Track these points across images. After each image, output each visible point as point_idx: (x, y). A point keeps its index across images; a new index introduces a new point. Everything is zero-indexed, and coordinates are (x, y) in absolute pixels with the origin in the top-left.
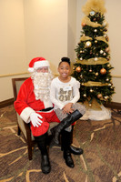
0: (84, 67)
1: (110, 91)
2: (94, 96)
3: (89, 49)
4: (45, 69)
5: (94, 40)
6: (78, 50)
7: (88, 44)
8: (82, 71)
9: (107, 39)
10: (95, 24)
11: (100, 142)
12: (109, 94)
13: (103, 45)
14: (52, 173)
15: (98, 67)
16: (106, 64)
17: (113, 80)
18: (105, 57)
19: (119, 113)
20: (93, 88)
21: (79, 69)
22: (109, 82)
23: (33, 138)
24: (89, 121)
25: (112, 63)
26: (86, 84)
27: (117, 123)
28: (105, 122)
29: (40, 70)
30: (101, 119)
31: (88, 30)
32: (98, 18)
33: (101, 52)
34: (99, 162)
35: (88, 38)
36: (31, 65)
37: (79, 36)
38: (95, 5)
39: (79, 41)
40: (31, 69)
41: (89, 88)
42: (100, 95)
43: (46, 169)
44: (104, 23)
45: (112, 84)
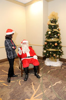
5: (52, 31)
8: (47, 44)
12: (60, 55)
16: (58, 41)
28: (57, 67)
32: (54, 21)
33: (55, 36)
38: (53, 16)
44: (57, 23)
45: (61, 50)
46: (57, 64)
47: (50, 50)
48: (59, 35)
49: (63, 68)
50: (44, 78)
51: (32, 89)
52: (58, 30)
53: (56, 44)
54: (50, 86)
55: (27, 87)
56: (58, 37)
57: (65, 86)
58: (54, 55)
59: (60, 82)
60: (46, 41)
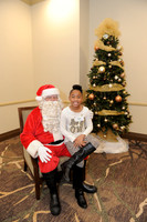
0: (98, 94)
1: (127, 120)
2: (109, 126)
3: (102, 74)
4: (54, 98)
5: (108, 65)
6: (91, 76)
7: (102, 69)
8: (95, 98)
9: (122, 64)
10: (109, 48)
11: (116, 178)
12: (126, 124)
13: (118, 71)
14: (62, 215)
15: (112, 95)
16: (121, 91)
17: (130, 108)
18: (120, 83)
19: (137, 144)
20: (108, 117)
21: (92, 96)
22: (125, 110)
23: (41, 175)
24: (104, 154)
25: (128, 89)
26: (100, 113)
27: (135, 156)
28: (122, 155)
29: (48, 98)
30: (117, 151)
31: (101, 54)
32: (112, 41)
33: (116, 77)
34: (115, 201)
35: (101, 63)
36: (39, 93)
37: (92, 60)
38: (108, 28)
39: (92, 66)
40: (38, 98)
41: (103, 117)
42: (115, 125)
43: (56, 210)
45: (128, 113)
48: (122, 75)
60: (90, 92)
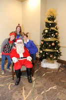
5: (49, 29)
10: (51, 22)
21: (42, 43)
44: (55, 21)
45: (59, 51)
46: (54, 66)
47: (47, 50)
48: (56, 34)
49: (60, 71)
50: (37, 82)
51: (22, 95)
52: (56, 28)
53: (53, 44)
54: (43, 92)
55: (17, 92)
56: (56, 37)
57: (59, 93)
58: (51, 56)
59: (54, 88)
60: (42, 41)
